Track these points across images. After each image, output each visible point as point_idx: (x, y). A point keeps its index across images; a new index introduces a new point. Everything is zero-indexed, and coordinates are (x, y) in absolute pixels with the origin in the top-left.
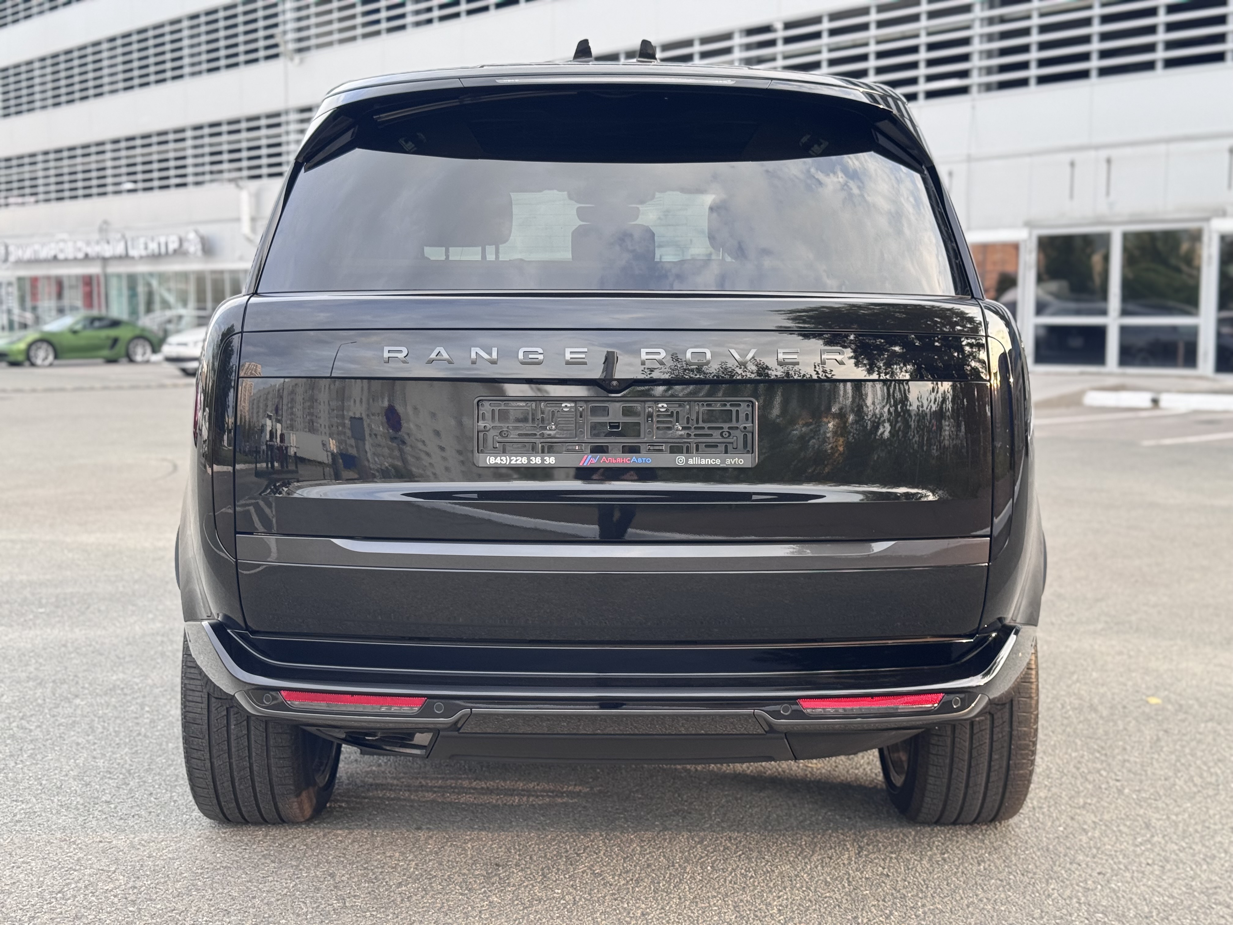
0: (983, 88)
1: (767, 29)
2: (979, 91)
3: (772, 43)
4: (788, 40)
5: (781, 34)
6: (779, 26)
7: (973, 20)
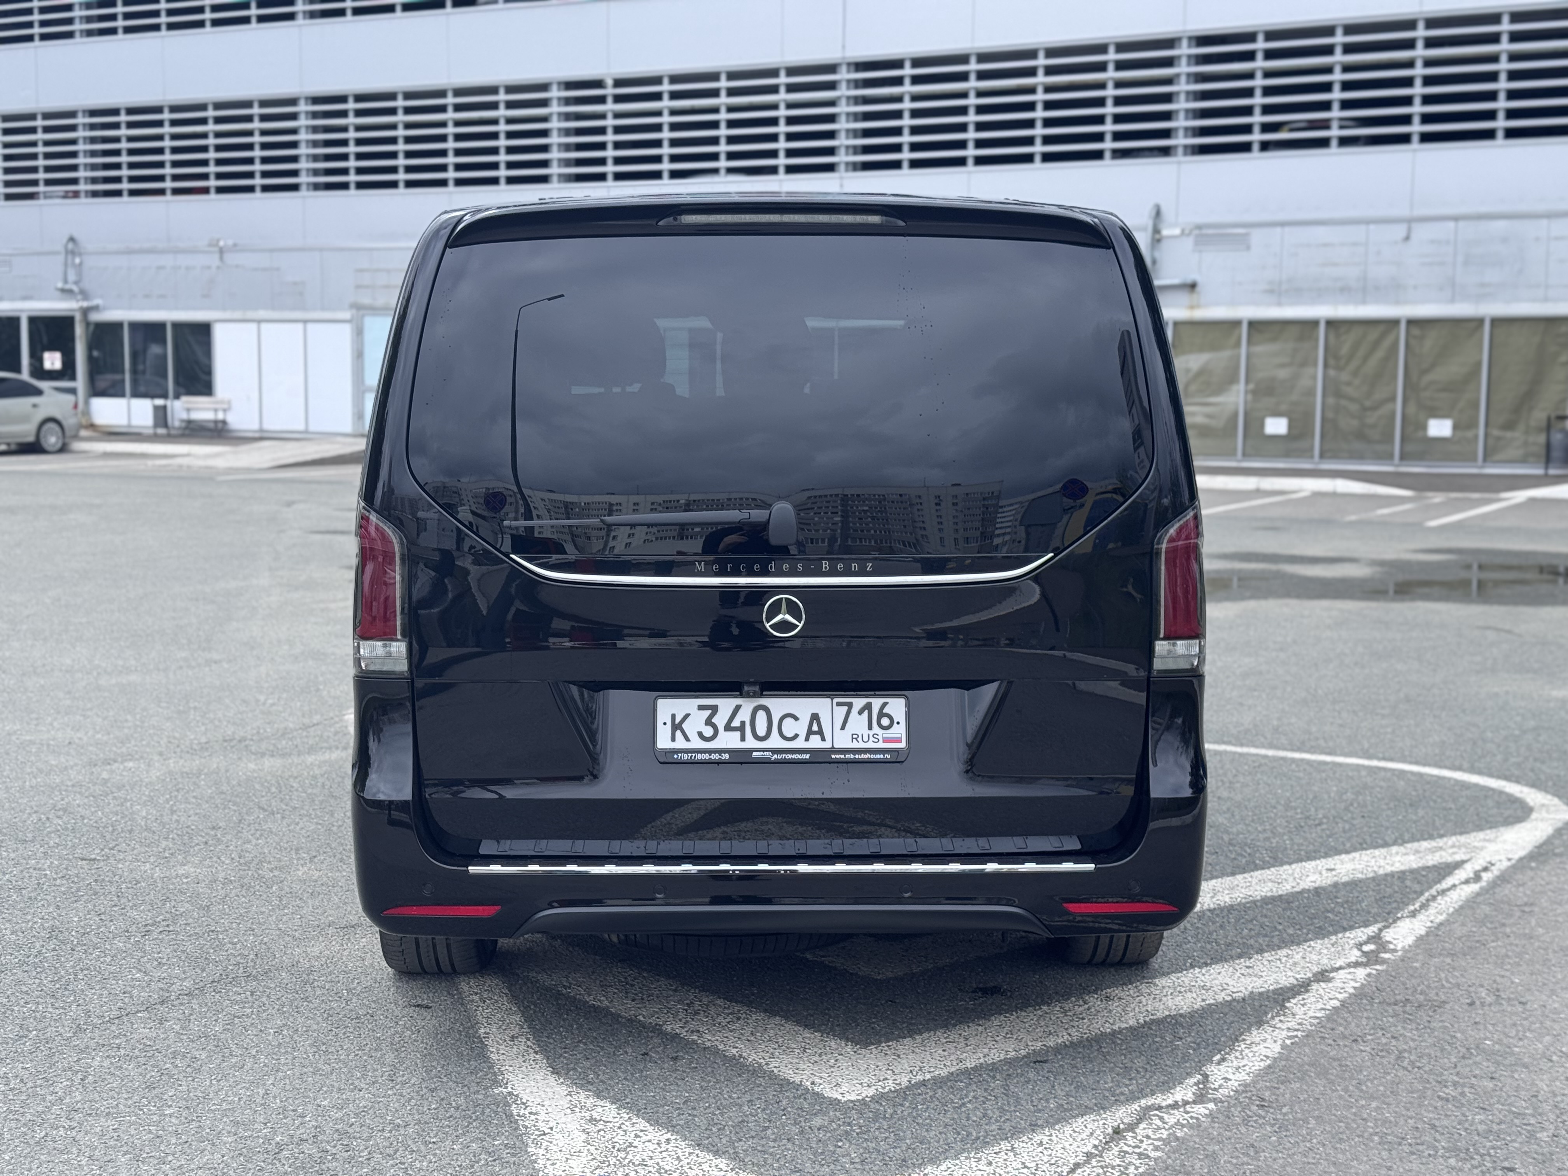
0: (850, 167)
1: (598, 84)
2: (847, 170)
3: (601, 100)
4: (618, 99)
5: (610, 91)
6: (610, 82)
7: (839, 98)
